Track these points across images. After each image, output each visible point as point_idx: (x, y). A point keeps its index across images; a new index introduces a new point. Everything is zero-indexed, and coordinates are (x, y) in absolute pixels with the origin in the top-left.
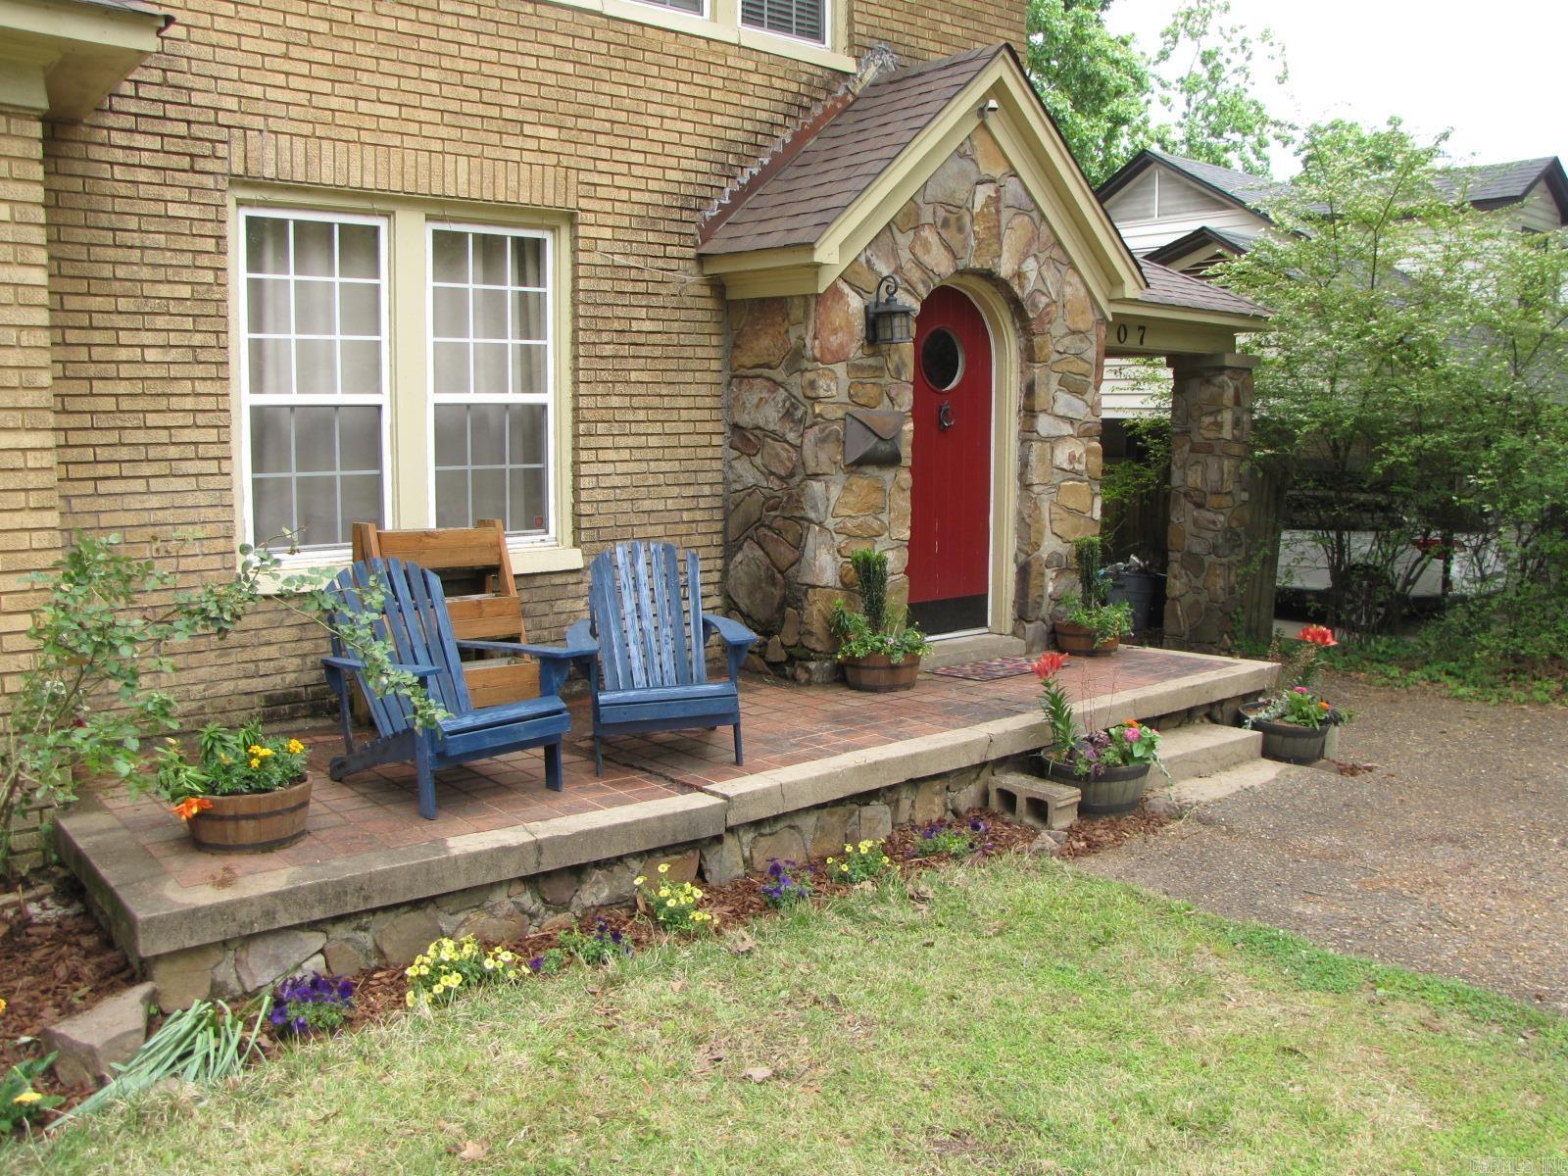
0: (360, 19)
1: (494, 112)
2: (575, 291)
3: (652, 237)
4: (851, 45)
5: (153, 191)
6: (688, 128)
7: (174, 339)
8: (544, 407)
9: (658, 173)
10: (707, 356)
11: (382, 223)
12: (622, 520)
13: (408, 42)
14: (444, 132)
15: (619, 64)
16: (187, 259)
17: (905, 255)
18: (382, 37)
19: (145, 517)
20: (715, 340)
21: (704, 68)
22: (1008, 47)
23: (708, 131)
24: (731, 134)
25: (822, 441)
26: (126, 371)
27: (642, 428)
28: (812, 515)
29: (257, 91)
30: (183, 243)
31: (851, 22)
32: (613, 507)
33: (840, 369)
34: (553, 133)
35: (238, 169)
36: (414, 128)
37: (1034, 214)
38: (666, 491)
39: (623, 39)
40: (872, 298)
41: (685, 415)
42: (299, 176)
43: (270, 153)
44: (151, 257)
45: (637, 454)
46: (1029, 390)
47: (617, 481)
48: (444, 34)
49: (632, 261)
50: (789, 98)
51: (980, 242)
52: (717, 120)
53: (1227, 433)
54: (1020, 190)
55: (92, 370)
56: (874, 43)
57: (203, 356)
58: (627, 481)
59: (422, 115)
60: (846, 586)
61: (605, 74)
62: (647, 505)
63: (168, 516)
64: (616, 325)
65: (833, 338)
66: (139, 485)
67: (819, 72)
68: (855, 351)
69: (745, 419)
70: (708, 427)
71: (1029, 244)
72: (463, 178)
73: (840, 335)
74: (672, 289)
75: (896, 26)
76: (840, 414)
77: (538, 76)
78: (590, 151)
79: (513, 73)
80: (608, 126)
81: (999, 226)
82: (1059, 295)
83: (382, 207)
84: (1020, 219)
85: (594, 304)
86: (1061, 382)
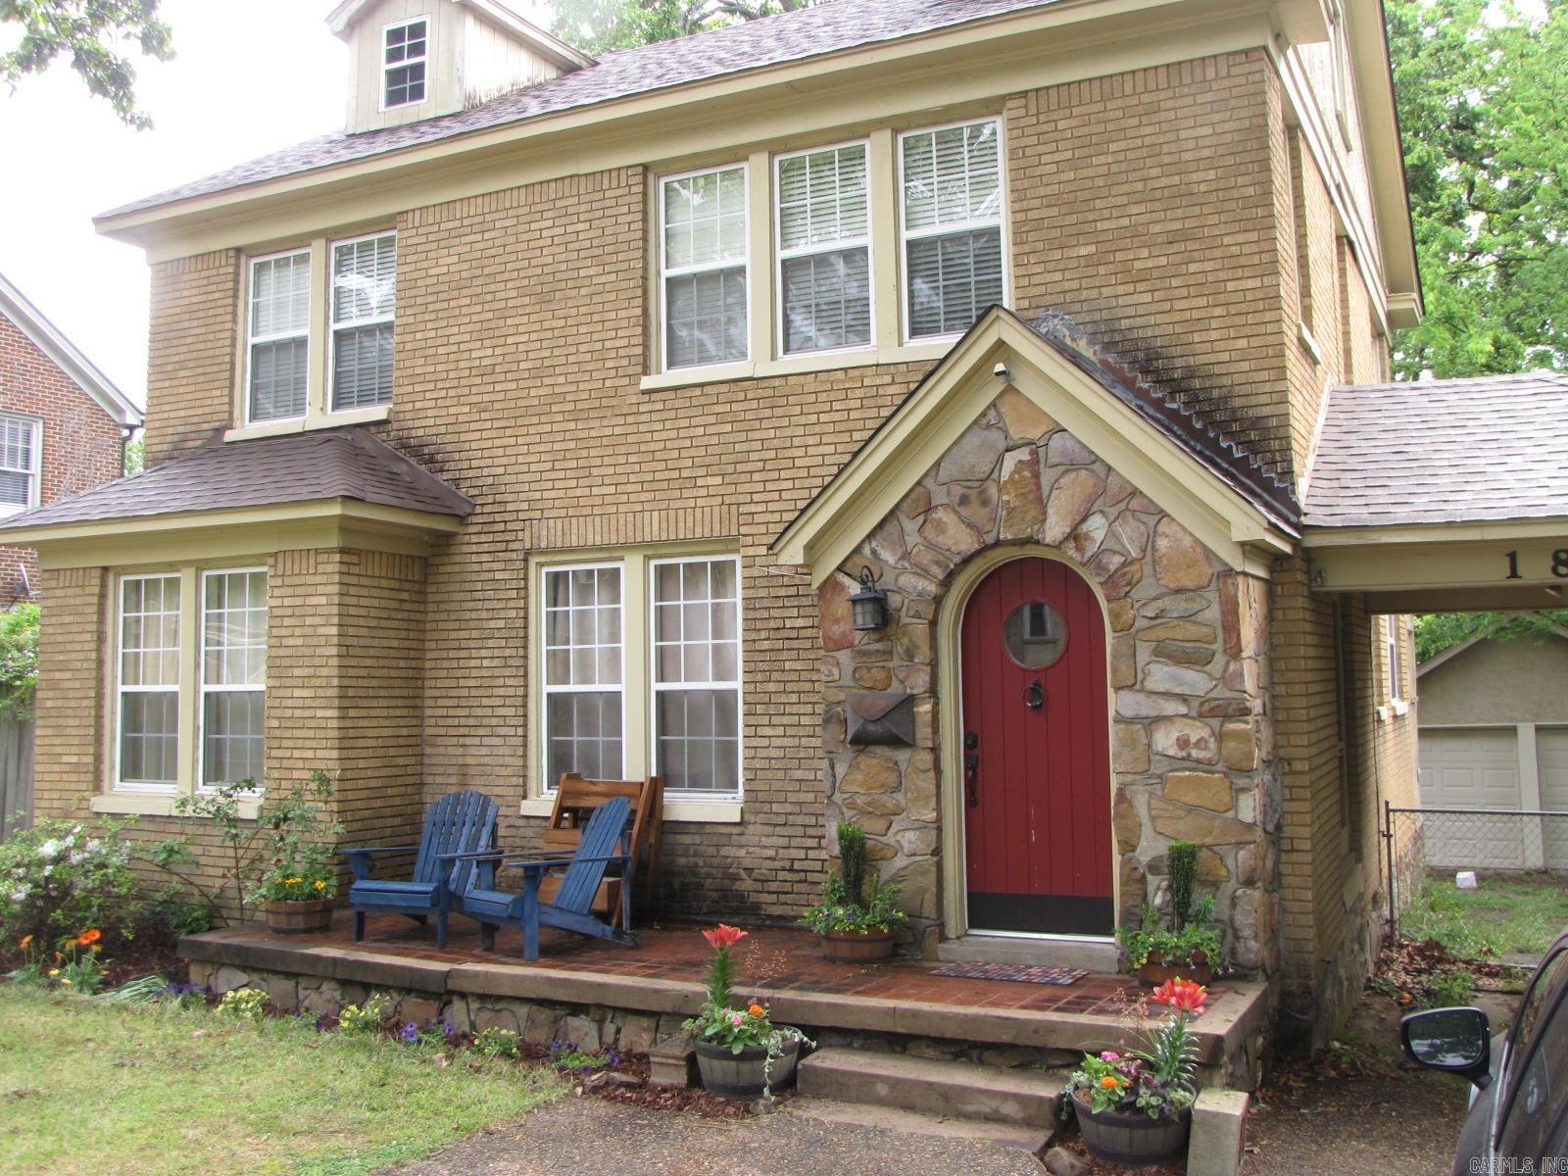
0: (592, 434)
1: (675, 474)
2: (742, 600)
5: (488, 566)
7: (497, 653)
8: (736, 692)
11: (621, 566)
12: (777, 785)
13: (620, 440)
14: (643, 497)
15: (767, 413)
16: (502, 604)
17: (913, 539)
18: (605, 441)
19: (478, 760)
21: (842, 395)
26: (474, 673)
27: (795, 709)
29: (538, 495)
31: (1014, 300)
32: (769, 774)
33: (844, 656)
34: (718, 480)
35: (528, 545)
36: (624, 498)
37: (1097, 467)
39: (770, 392)
42: (559, 544)
43: (544, 533)
44: (488, 604)
45: (791, 731)
47: (773, 753)
48: (643, 428)
49: (784, 571)
51: (1011, 511)
54: (1070, 444)
55: (459, 673)
58: (781, 753)
59: (630, 488)
61: (757, 424)
62: (798, 774)
64: (772, 624)
65: (835, 628)
66: (476, 741)
68: (861, 638)
71: (1090, 501)
73: (842, 624)
75: (1067, 286)
76: (842, 696)
77: (706, 440)
78: (747, 488)
79: (687, 443)
80: (761, 464)
81: (1039, 487)
82: (1144, 551)
83: (616, 554)
84: (1072, 475)
85: (754, 609)
86: (1157, 652)
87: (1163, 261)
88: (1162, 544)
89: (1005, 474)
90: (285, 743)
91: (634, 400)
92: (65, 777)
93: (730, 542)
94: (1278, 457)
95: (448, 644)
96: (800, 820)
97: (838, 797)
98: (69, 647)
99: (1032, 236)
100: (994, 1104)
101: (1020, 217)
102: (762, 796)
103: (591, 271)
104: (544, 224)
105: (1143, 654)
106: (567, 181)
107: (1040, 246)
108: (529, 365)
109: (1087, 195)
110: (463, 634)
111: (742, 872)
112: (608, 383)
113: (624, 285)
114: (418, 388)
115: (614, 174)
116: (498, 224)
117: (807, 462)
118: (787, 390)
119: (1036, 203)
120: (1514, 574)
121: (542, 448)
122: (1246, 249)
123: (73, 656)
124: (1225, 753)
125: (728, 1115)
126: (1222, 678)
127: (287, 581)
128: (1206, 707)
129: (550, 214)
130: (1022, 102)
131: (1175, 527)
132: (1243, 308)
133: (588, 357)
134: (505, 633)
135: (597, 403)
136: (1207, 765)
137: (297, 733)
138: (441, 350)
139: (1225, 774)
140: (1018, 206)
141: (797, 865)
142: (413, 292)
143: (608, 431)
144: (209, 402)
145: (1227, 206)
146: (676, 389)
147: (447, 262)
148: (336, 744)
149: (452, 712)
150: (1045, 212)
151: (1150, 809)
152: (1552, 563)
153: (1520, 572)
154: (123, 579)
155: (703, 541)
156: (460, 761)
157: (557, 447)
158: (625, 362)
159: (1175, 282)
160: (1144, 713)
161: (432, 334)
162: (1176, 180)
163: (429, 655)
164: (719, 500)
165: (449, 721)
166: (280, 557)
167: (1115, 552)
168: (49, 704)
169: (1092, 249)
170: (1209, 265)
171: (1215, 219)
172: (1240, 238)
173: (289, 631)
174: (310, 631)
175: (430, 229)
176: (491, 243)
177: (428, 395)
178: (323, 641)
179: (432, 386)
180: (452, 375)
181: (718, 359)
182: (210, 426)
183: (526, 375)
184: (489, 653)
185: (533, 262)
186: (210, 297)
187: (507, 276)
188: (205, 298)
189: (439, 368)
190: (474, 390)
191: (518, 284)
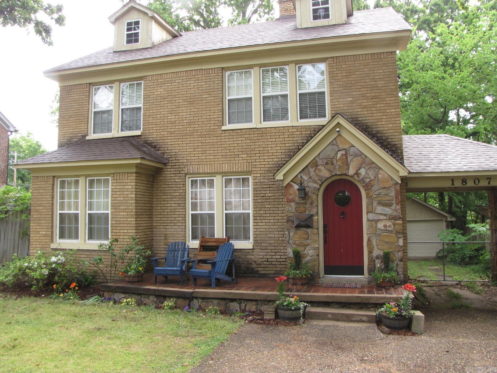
0: (207, 141)
1: (233, 153)
2: (253, 188)
3: (270, 175)
6: (279, 148)
7: (176, 202)
8: (250, 213)
11: (213, 178)
12: (263, 239)
13: (215, 143)
14: (223, 159)
15: (261, 138)
16: (178, 189)
17: (312, 173)
18: (211, 144)
19: (171, 233)
21: (282, 134)
22: (339, 114)
23: (284, 148)
24: (290, 148)
25: (287, 221)
27: (268, 218)
29: (189, 158)
30: (178, 186)
31: (331, 111)
32: (261, 236)
33: (293, 204)
34: (246, 155)
35: (186, 172)
36: (217, 160)
37: (363, 157)
38: (275, 232)
39: (261, 132)
40: (301, 185)
42: (197, 172)
43: (192, 169)
45: (267, 224)
47: (262, 230)
48: (222, 140)
49: (265, 181)
50: (308, 135)
51: (340, 167)
52: (287, 145)
54: (356, 150)
55: (164, 208)
58: (265, 230)
59: (218, 157)
61: (257, 141)
62: (270, 236)
63: (174, 233)
64: (262, 195)
65: (290, 196)
66: (170, 227)
67: (318, 127)
68: (297, 199)
71: (361, 165)
72: (226, 168)
73: (292, 196)
76: (292, 215)
77: (242, 144)
78: (254, 158)
79: (236, 145)
80: (258, 152)
81: (347, 161)
82: (375, 178)
83: (213, 175)
84: (356, 158)
85: (256, 191)
86: (378, 203)
87: (370, 103)
88: (380, 176)
89: (338, 157)
90: (117, 228)
91: (220, 132)
92: (41, 238)
93: (249, 173)
94: (400, 154)
95: (160, 200)
96: (270, 248)
97: (291, 241)
98: (42, 199)
99: (335, 95)
100: (360, 318)
101: (332, 89)
102: (259, 242)
103: (206, 96)
104: (191, 82)
105: (375, 204)
106: (198, 71)
107: (338, 97)
108: (187, 121)
109: (350, 85)
110: (165, 197)
111: (253, 262)
112: (211, 128)
113: (216, 100)
114: (150, 126)
115: (213, 70)
116: (176, 81)
117: (272, 151)
118: (266, 132)
119: (336, 86)
120: (453, 184)
121: (191, 145)
122: (392, 102)
123: (44, 202)
124: (395, 228)
125: (292, 325)
126: (395, 210)
127: (118, 181)
128: (391, 217)
129: (193, 79)
130: (332, 59)
131: (383, 172)
132: (391, 116)
133: (205, 120)
134: (179, 197)
135: (208, 133)
136: (391, 232)
137: (121, 225)
138: (158, 116)
139: (396, 234)
140: (331, 87)
141: (269, 260)
142: (149, 99)
143: (212, 141)
144: (80, 128)
145: (386, 90)
146: (233, 130)
147: (160, 91)
148: (135, 228)
149: (162, 219)
150: (339, 89)
151: (376, 243)
152: (461, 182)
153: (454, 184)
154: (59, 180)
155: (241, 172)
156: (165, 233)
157: (195, 145)
158: (217, 122)
159: (373, 109)
160: (375, 219)
161: (155, 111)
162: (374, 83)
163: (154, 203)
164: (246, 161)
165: (161, 222)
166: (115, 174)
167: (368, 178)
168: (35, 216)
169: (351, 99)
170: (382, 105)
171: (384, 94)
172: (390, 99)
173: (119, 196)
174: (126, 196)
175: (154, 81)
176: (174, 86)
177: (154, 129)
178: (130, 199)
179: (155, 126)
180: (161, 123)
181: (243, 122)
182: (81, 135)
183: (186, 124)
184: (174, 202)
185: (188, 93)
186: (81, 97)
187: (179, 96)
188: (79, 97)
189: (158, 121)
190: (169, 128)
191: (183, 98)
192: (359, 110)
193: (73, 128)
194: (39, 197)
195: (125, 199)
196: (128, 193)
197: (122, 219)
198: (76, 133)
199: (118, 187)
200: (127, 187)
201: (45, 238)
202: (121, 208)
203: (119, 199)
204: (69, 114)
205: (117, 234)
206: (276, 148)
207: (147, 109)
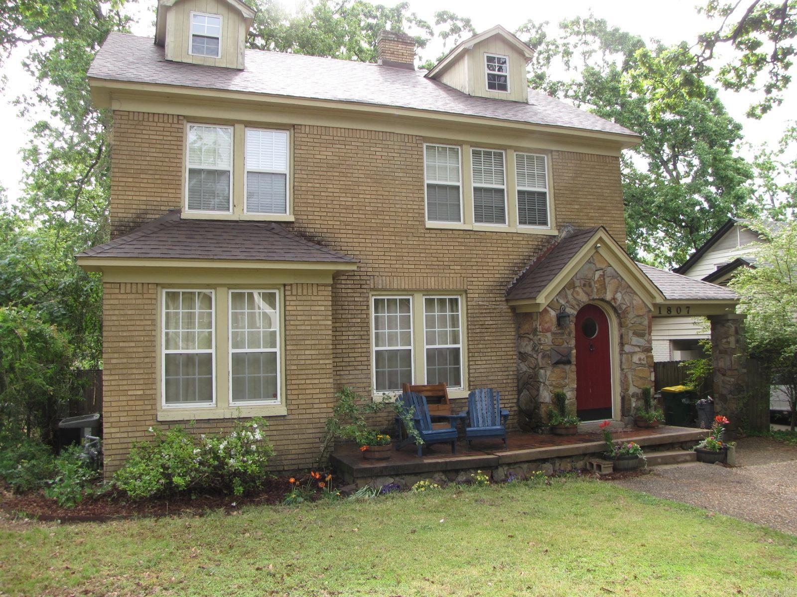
0: (403, 242)
1: (442, 263)
2: (467, 313)
3: (491, 295)
4: (557, 226)
5: (351, 295)
6: (502, 261)
7: (356, 333)
8: (459, 348)
9: (492, 276)
10: (510, 332)
11: (411, 298)
13: (416, 247)
14: (427, 271)
15: (479, 244)
16: (359, 312)
17: (570, 297)
18: (409, 246)
19: (348, 381)
20: (513, 326)
21: (506, 242)
22: (602, 227)
23: (508, 261)
24: (515, 261)
25: (543, 357)
26: (344, 342)
27: (489, 354)
28: (541, 380)
29: (377, 266)
30: (358, 308)
31: (556, 219)
33: (549, 335)
34: (459, 267)
35: (372, 287)
36: (419, 271)
37: (619, 278)
38: (498, 373)
39: (480, 237)
40: (559, 312)
41: (503, 349)
42: (388, 287)
43: (380, 282)
44: (351, 312)
45: (488, 362)
46: (621, 337)
47: (482, 371)
48: (426, 243)
49: (485, 303)
50: (535, 247)
51: (598, 290)
52: (511, 257)
53: (733, 345)
54: (613, 271)
56: (565, 224)
57: (363, 337)
58: (485, 370)
59: (421, 267)
60: (554, 403)
61: (474, 248)
62: (491, 378)
63: (354, 381)
64: (480, 323)
65: (546, 325)
66: (347, 372)
68: (554, 329)
69: (522, 350)
70: (512, 353)
71: (618, 288)
72: (433, 284)
73: (548, 324)
74: (498, 311)
75: (572, 217)
76: (549, 348)
77: (454, 251)
78: (471, 271)
79: (447, 252)
80: (476, 263)
81: (605, 283)
82: (631, 304)
83: (411, 293)
84: (613, 280)
85: (473, 317)
86: (633, 334)
87: (597, 214)
88: (634, 302)
89: (596, 279)
90: (300, 377)
91: (423, 231)
93: (461, 291)
97: (547, 382)
99: (561, 199)
101: (557, 191)
103: (401, 175)
104: (377, 149)
105: (631, 334)
106: (388, 134)
107: (565, 203)
108: (372, 209)
109: (576, 189)
110: (337, 325)
112: (409, 223)
113: (416, 184)
114: (310, 209)
115: (410, 137)
116: (353, 144)
117: (493, 264)
118: (486, 237)
120: (661, 313)
121: (379, 245)
124: (648, 362)
126: (648, 341)
127: (299, 298)
128: (644, 349)
129: (380, 146)
130: (556, 154)
133: (400, 210)
134: (360, 325)
135: (405, 230)
136: (644, 365)
137: (307, 372)
138: (323, 194)
139: (649, 367)
140: (556, 188)
142: (306, 164)
143: (411, 243)
144: (166, 195)
146: (441, 230)
147: (325, 154)
148: (331, 376)
151: (632, 379)
152: (667, 310)
154: (165, 291)
155: (450, 290)
157: (386, 246)
158: (417, 215)
160: (631, 351)
161: (318, 185)
162: (600, 191)
164: (459, 275)
166: (288, 287)
167: (624, 304)
169: (578, 207)
170: (608, 219)
171: (609, 205)
172: (616, 212)
173: (302, 323)
174: (315, 323)
175: (315, 137)
176: (349, 151)
177: (315, 213)
178: (323, 327)
179: (318, 210)
180: (329, 206)
181: (447, 220)
182: (168, 208)
183: (370, 213)
184: (352, 333)
185: (372, 164)
186: (165, 138)
187: (359, 168)
188: (161, 137)
189: (322, 202)
190: (342, 215)
191: (364, 172)
192: (586, 221)
193: (148, 194)
194: (123, 323)
195: (315, 327)
196: (319, 318)
197: (308, 362)
198: (155, 203)
199: (299, 308)
200: (317, 308)
201: (141, 403)
202: (307, 342)
203: (303, 328)
204: (139, 167)
205: (301, 387)
206: (498, 260)
207: (302, 180)
